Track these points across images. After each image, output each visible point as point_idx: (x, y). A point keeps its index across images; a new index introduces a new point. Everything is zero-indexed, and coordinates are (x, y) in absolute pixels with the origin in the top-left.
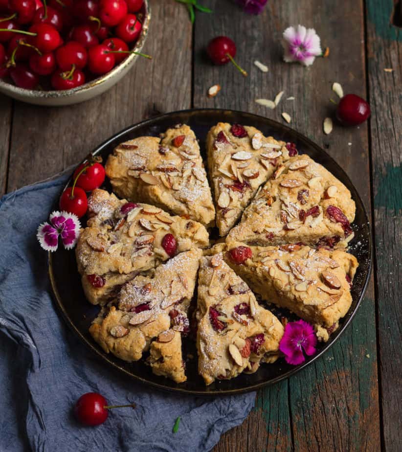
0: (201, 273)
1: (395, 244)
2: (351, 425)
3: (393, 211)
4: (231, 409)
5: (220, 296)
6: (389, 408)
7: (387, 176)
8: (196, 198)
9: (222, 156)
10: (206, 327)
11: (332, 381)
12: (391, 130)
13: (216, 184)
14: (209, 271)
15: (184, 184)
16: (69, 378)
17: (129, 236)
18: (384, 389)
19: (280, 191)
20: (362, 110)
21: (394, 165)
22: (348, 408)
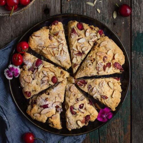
0: (67, 93)
1: (139, 67)
2: (121, 139)
3: (139, 53)
4: (78, 138)
5: (74, 102)
6: (134, 133)
7: (137, 37)
8: (64, 60)
9: (74, 41)
10: (69, 114)
11: (114, 123)
12: (139, 16)
13: (72, 53)
14: (70, 93)
15: (59, 54)
16: (20, 124)
17: (39, 77)
18: (132, 126)
19: (96, 56)
20: (129, 11)
21: (140, 32)
22: (120, 133)
